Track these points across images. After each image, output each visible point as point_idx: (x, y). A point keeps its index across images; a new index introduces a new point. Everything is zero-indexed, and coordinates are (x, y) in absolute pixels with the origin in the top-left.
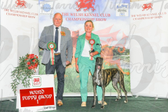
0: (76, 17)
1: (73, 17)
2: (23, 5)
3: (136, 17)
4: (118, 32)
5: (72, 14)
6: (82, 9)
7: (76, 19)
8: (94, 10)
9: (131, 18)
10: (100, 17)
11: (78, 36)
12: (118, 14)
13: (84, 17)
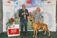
2: (10, 3)
3: (45, 6)
6: (28, 4)
7: (26, 7)
8: (32, 4)
9: (44, 6)
10: (34, 6)
12: (39, 5)
13: (29, 6)
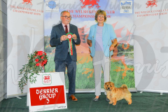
0: (81, 14)
1: (78, 14)
2: (29, 1)
3: (141, 14)
4: (122, 29)
5: (77, 12)
6: (87, 6)
7: (81, 16)
11: (83, 32)
12: (122, 11)
13: (88, 14)
